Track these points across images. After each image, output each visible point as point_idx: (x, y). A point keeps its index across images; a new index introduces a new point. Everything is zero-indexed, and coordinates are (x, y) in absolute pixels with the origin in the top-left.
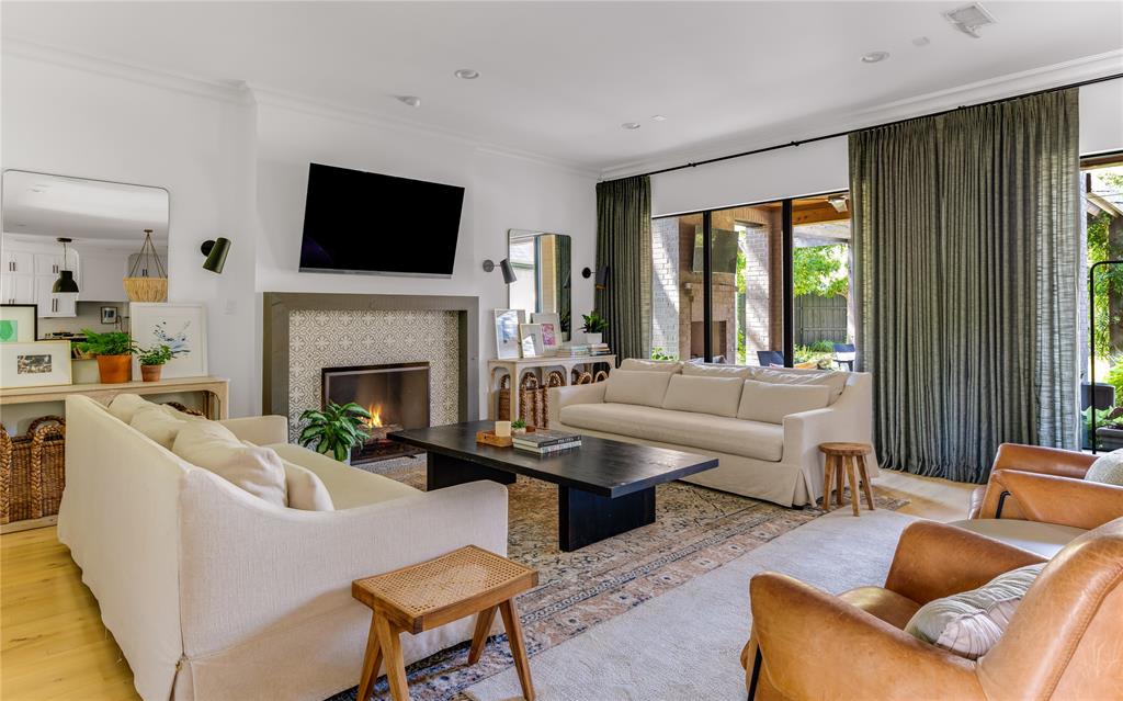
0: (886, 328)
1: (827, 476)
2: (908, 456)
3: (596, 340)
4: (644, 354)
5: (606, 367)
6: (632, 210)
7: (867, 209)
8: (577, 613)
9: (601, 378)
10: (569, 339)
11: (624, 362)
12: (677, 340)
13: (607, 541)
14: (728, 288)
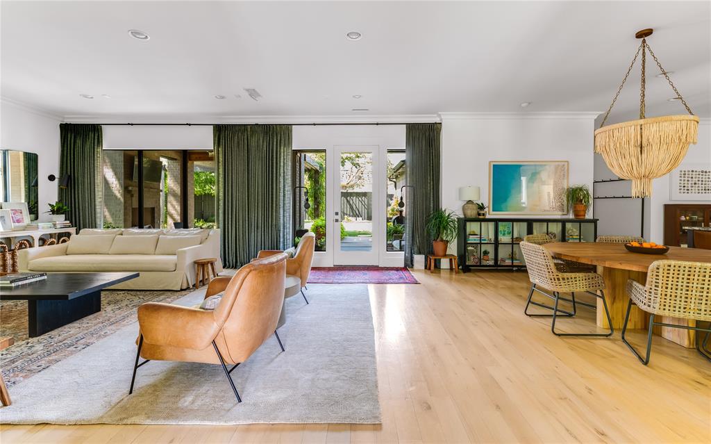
0: (228, 210)
1: (198, 274)
2: (236, 262)
3: (60, 219)
4: (98, 226)
5: (68, 235)
6: (88, 143)
7: (221, 159)
8: (43, 362)
9: (64, 241)
10: (37, 218)
11: (82, 231)
12: (122, 218)
13: (66, 326)
14: (155, 190)
